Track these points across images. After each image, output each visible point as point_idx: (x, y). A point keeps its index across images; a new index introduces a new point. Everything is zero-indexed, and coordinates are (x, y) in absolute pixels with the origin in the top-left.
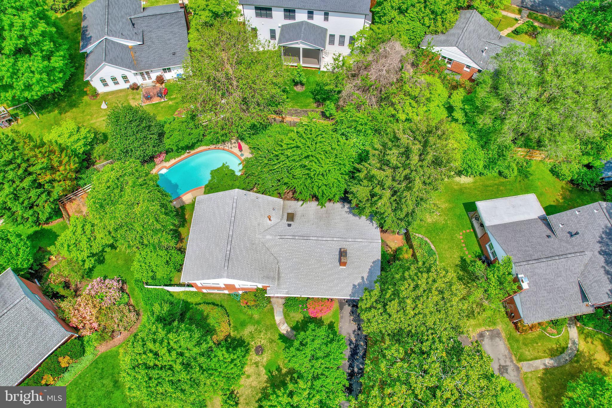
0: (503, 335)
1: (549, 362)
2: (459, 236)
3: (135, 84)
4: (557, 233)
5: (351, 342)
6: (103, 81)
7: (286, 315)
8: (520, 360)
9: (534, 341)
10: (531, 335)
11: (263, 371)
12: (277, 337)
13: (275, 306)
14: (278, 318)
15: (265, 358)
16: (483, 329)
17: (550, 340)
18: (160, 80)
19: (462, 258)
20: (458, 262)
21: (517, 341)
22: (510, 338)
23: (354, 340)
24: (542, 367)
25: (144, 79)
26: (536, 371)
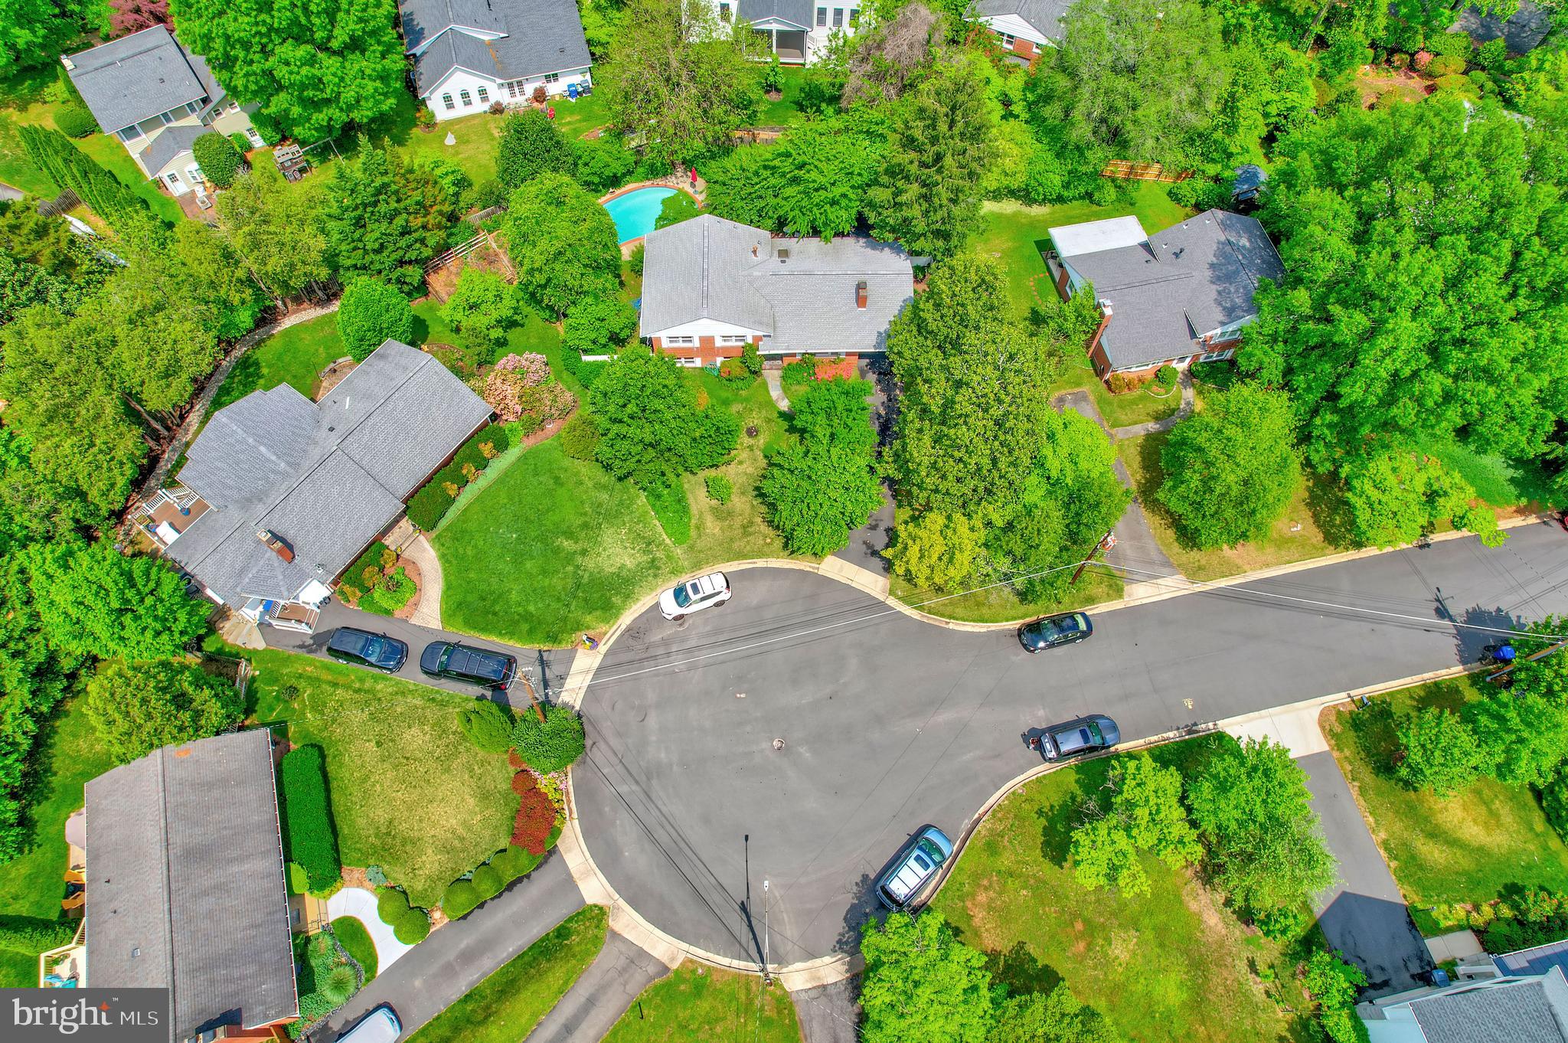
0: (1091, 398)
1: (1152, 426)
2: (1030, 283)
3: (498, 104)
4: (1159, 256)
5: (879, 416)
6: (448, 99)
7: (786, 390)
8: (1113, 426)
9: (1134, 402)
10: (1127, 395)
11: (760, 455)
12: (776, 415)
13: (769, 380)
14: (775, 393)
15: (762, 440)
16: (1063, 392)
17: (1155, 401)
18: (540, 96)
19: (1033, 309)
20: (1027, 314)
21: (1110, 404)
22: (1100, 400)
23: (883, 413)
24: (1143, 433)
25: (513, 95)
26: (1136, 436)
